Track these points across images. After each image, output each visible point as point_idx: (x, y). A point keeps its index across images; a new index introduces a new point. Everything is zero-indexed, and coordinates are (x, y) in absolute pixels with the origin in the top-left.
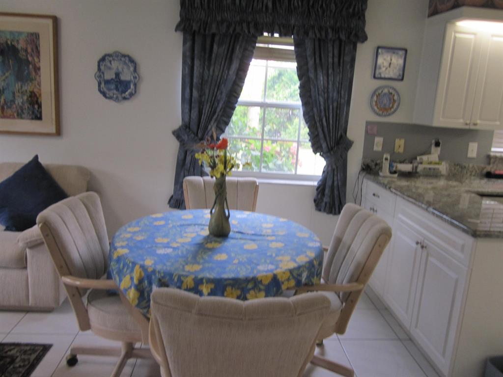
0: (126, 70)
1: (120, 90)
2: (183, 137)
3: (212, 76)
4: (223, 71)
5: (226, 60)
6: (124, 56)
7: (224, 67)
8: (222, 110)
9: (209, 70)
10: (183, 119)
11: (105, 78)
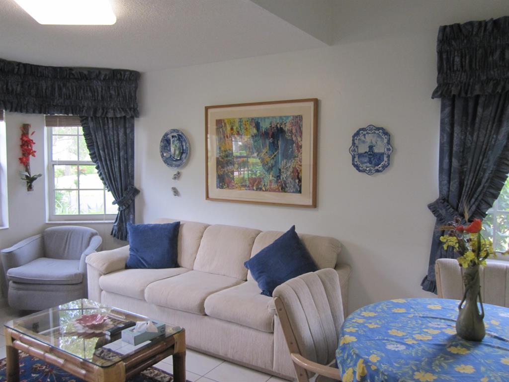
0: (379, 143)
1: (373, 162)
2: (440, 211)
3: (476, 143)
4: (489, 136)
5: (493, 123)
6: (378, 129)
7: (491, 131)
8: (489, 181)
9: (472, 136)
10: (440, 191)
11: (359, 152)
